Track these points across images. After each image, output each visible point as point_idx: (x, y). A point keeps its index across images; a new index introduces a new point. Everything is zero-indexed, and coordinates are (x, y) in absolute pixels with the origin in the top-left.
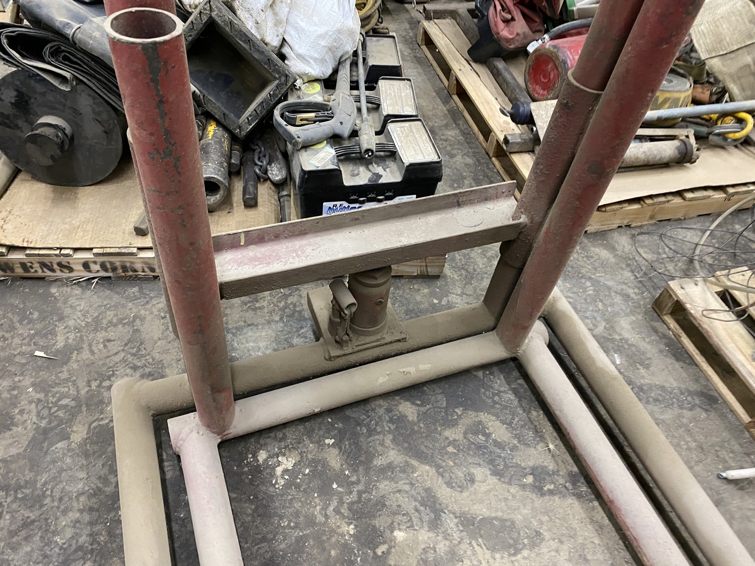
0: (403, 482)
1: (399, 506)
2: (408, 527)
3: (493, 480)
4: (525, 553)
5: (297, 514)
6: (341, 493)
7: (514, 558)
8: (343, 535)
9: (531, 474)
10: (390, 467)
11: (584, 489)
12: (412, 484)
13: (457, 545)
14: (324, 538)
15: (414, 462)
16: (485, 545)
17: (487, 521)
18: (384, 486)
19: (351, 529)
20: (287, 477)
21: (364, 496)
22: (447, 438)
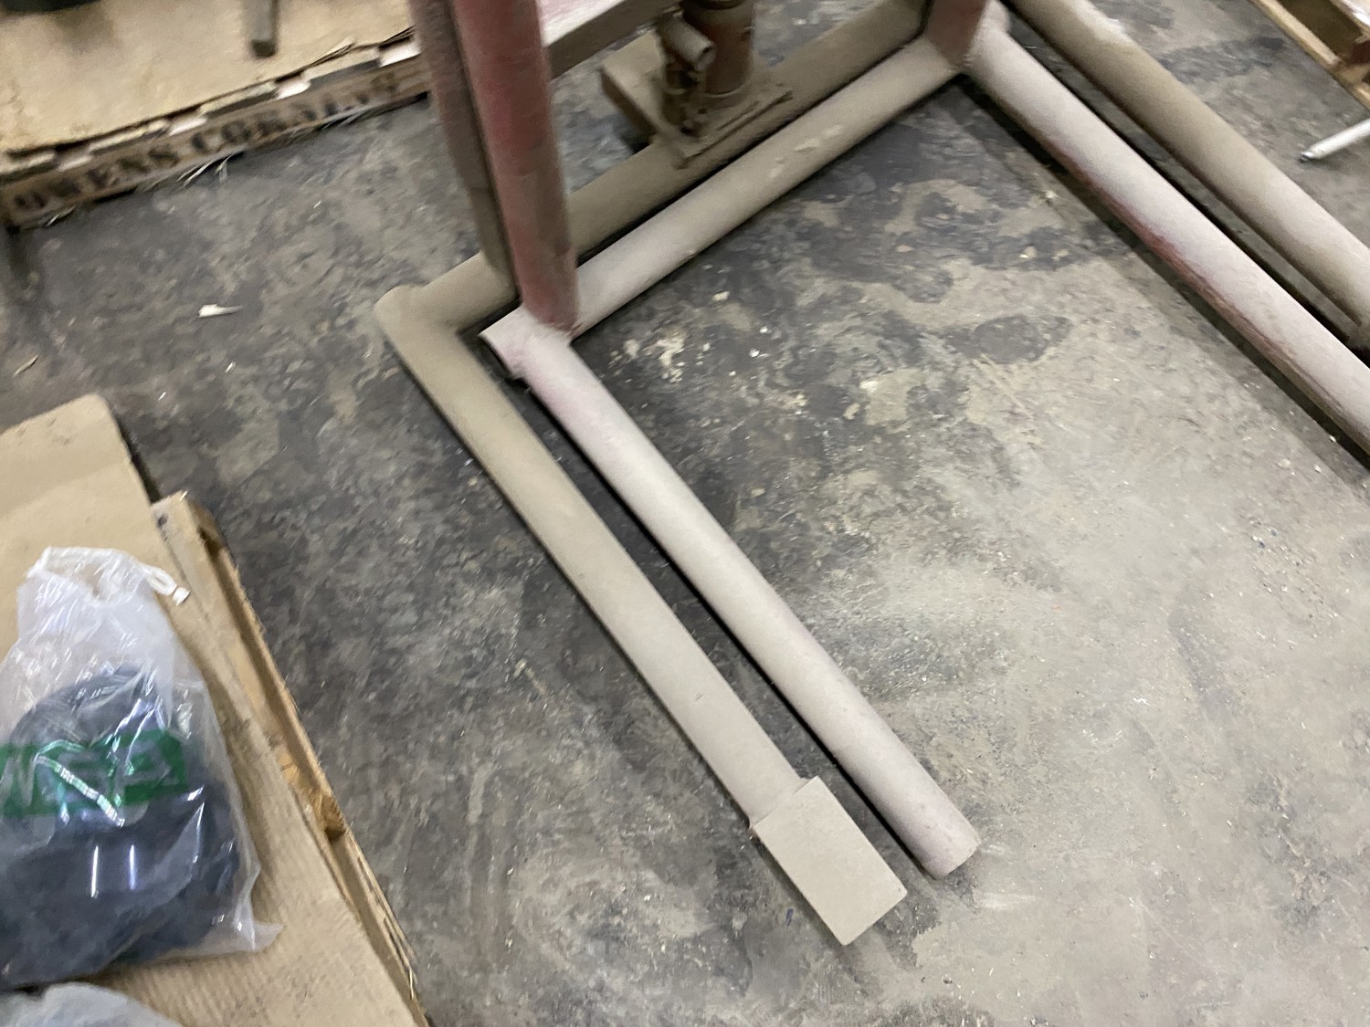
0: (849, 316)
1: (855, 349)
2: (878, 372)
3: (979, 270)
4: (1051, 351)
5: (717, 406)
6: (766, 359)
7: (1035, 363)
8: (792, 411)
9: (1031, 245)
10: (824, 302)
11: (1111, 240)
12: (863, 315)
13: (954, 372)
14: (768, 423)
15: (856, 284)
16: (993, 360)
17: (984, 329)
18: (825, 331)
19: (800, 400)
20: (681, 364)
21: (800, 352)
22: (893, 235)
